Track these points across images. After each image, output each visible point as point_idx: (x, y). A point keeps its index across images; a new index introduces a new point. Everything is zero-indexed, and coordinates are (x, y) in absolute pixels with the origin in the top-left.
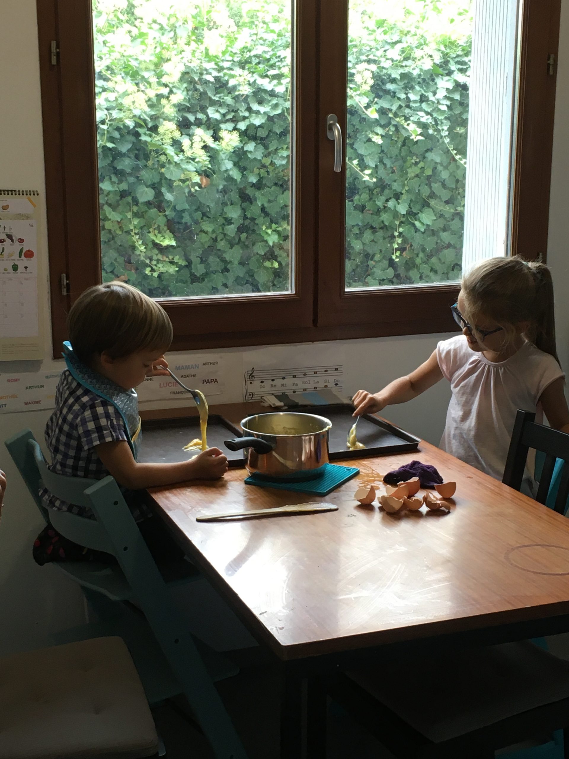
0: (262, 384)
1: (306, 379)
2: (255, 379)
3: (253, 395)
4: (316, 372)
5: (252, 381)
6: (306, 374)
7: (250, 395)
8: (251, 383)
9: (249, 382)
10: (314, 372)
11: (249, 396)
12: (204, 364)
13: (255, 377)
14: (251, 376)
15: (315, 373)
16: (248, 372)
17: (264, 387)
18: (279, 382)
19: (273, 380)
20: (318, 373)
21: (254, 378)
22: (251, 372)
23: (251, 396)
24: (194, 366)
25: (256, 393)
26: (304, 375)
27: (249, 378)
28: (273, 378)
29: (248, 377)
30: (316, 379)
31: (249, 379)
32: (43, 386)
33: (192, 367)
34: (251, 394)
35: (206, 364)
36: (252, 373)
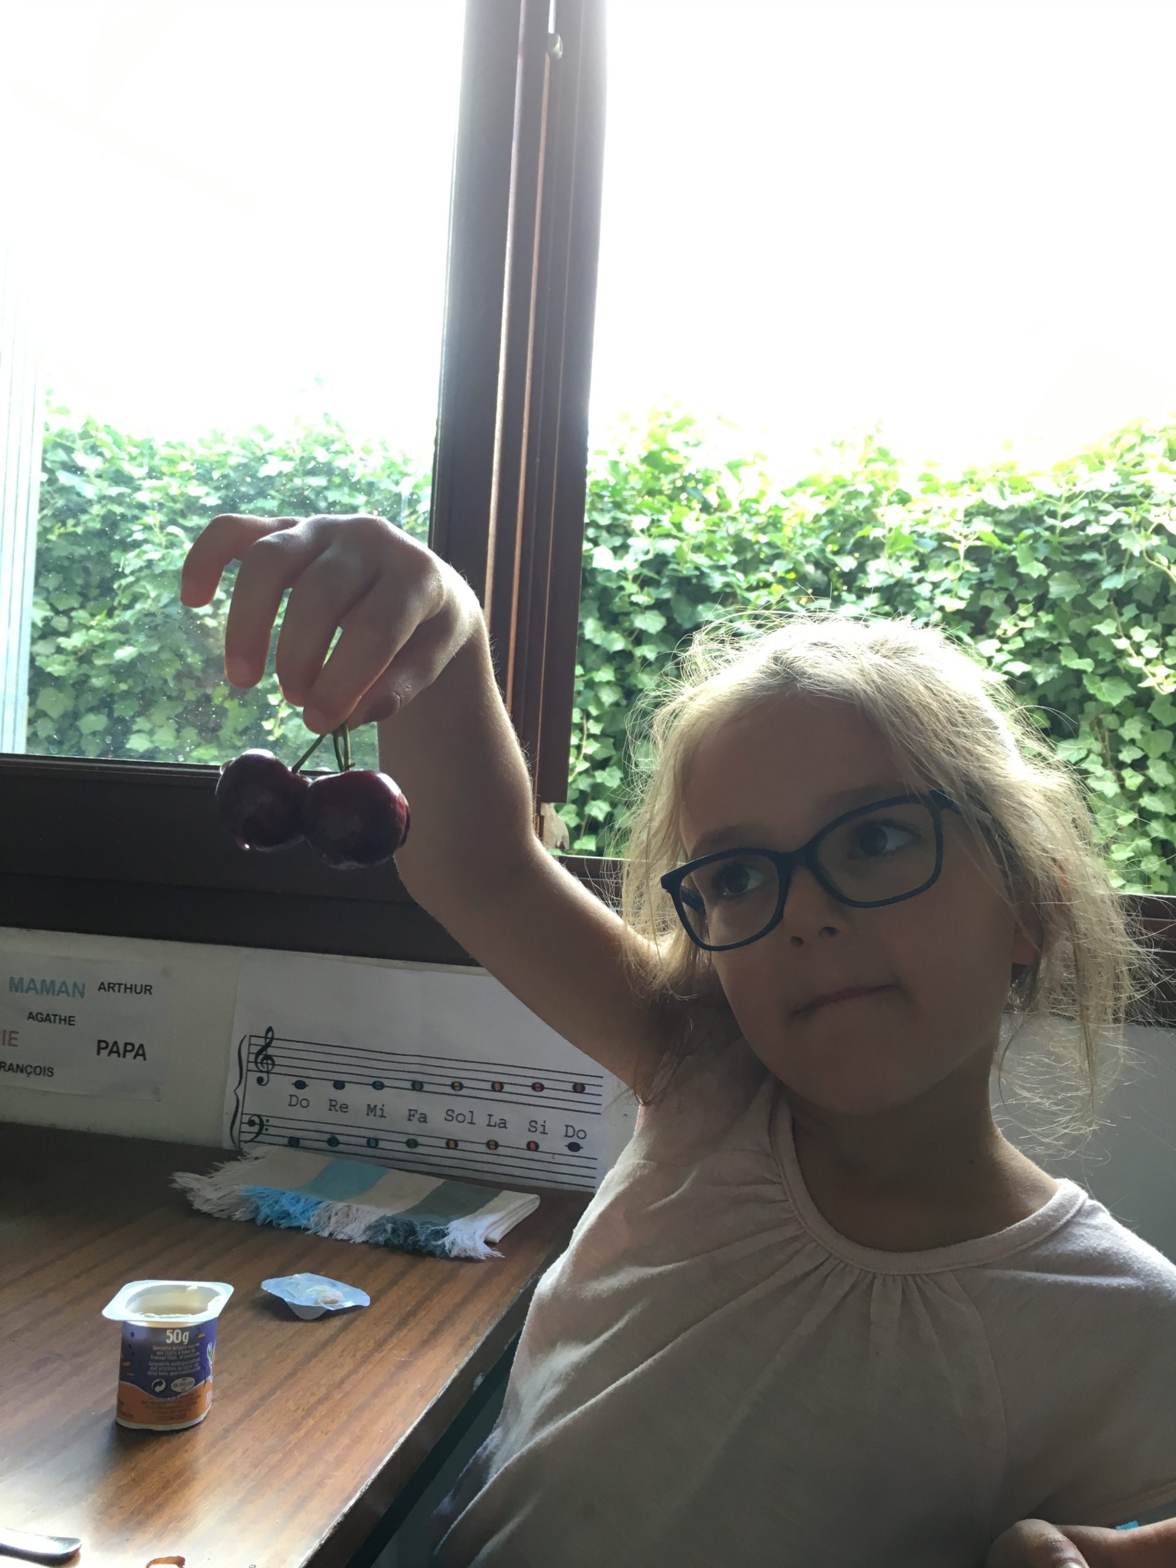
0: (301, 1094)
1: (460, 1105)
2: (276, 1069)
3: (262, 1125)
4: (501, 1085)
5: (264, 1076)
6: (461, 1087)
7: (251, 1123)
8: (260, 1081)
9: (252, 1077)
10: (494, 1083)
11: (245, 1128)
12: (102, 987)
13: (277, 1060)
14: (264, 1057)
15: (497, 1087)
16: (254, 1040)
17: (305, 1104)
18: (357, 1096)
19: (339, 1085)
20: (506, 1088)
21: (273, 1064)
22: (262, 1042)
23: (256, 1129)
24: (70, 990)
25: (272, 1122)
26: (453, 1086)
27: (256, 1062)
28: (343, 1078)
29: (252, 1058)
30: (501, 1111)
31: (252, 1066)
33: (64, 989)
34: (257, 1120)
35: (111, 987)
36: (268, 1045)
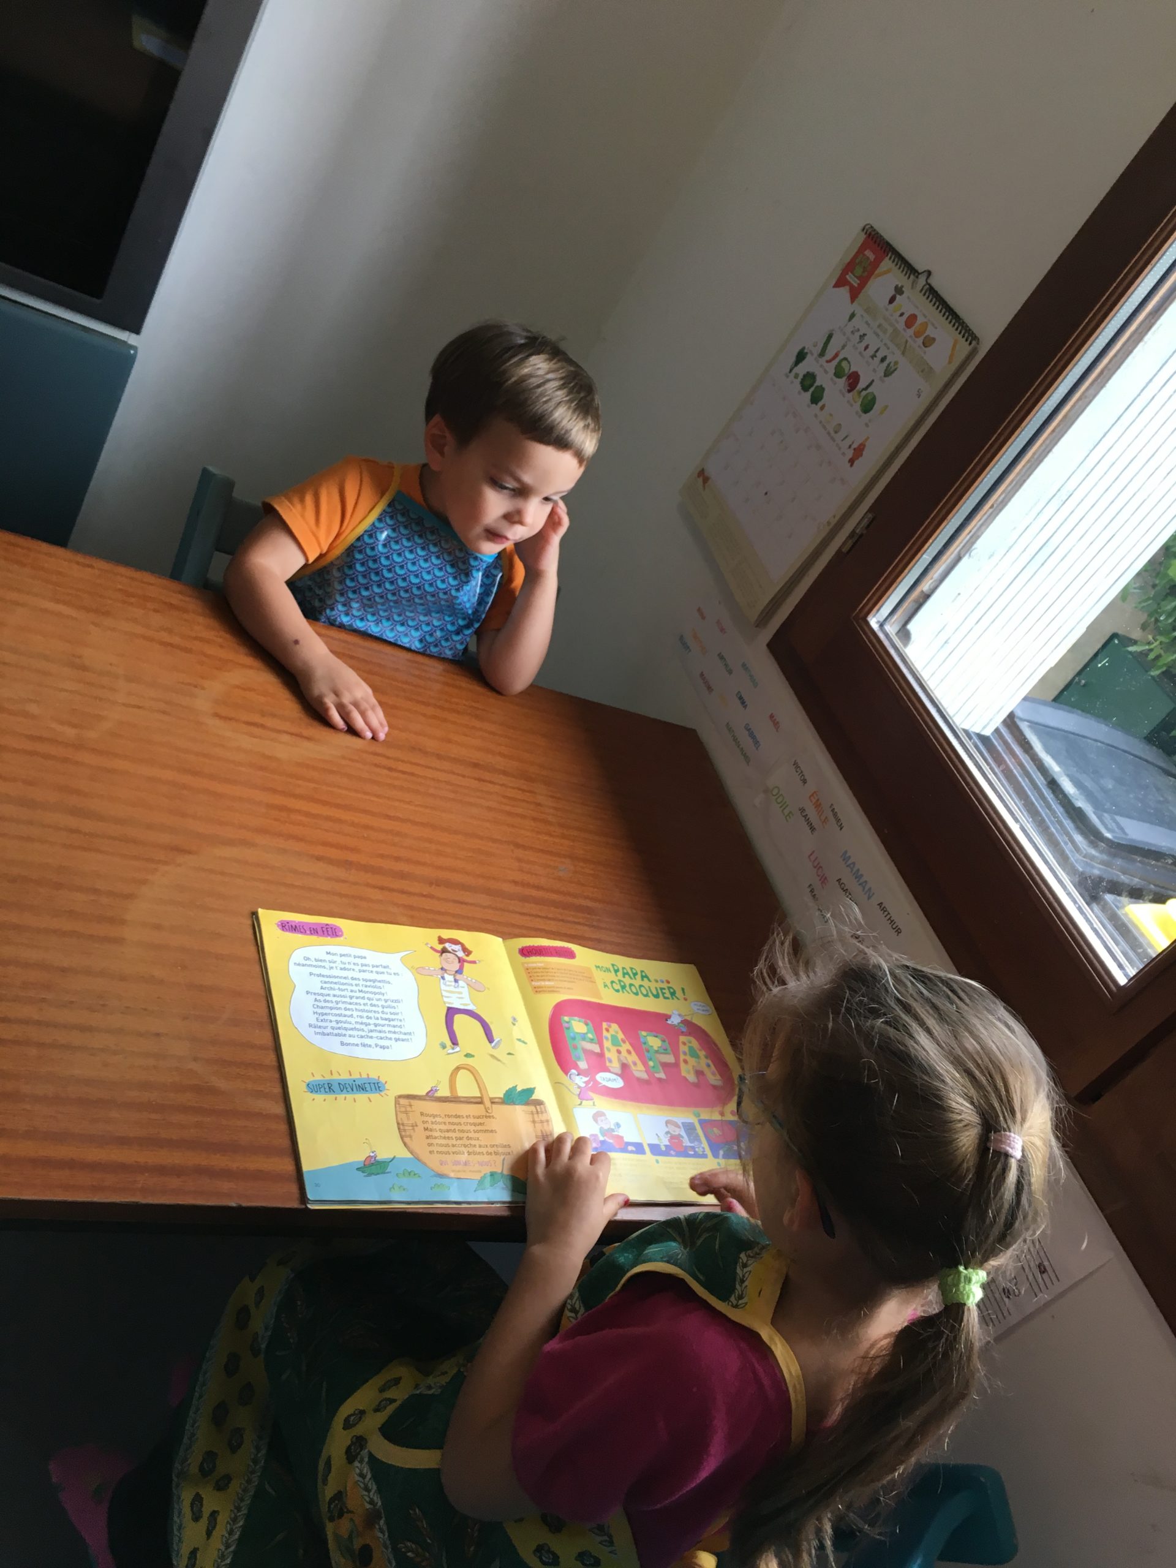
12: (880, 904)
24: (866, 888)
32: (730, 672)
33: (863, 885)
35: (884, 910)
